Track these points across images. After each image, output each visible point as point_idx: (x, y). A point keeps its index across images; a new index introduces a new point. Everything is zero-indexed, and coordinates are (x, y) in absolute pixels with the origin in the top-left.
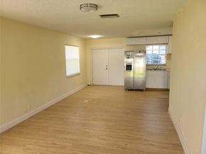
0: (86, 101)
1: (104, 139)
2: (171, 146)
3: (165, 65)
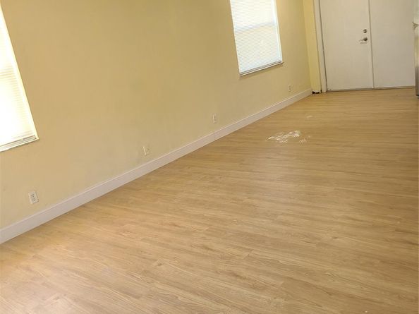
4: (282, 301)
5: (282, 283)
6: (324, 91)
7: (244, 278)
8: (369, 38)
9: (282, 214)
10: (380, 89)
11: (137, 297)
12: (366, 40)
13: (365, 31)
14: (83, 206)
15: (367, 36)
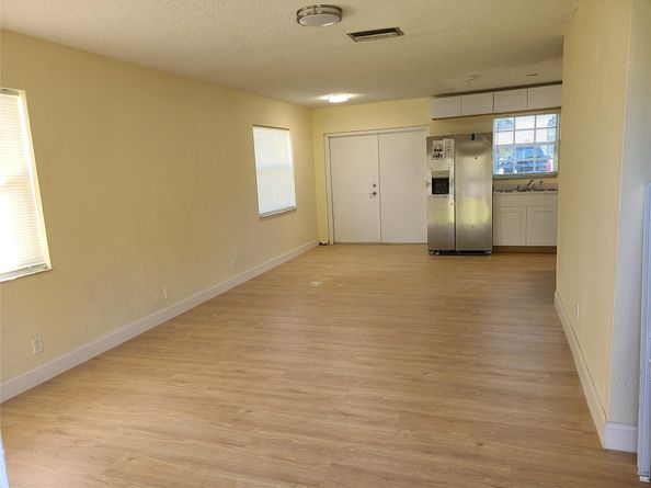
0: (316, 283)
1: (367, 364)
2: (547, 376)
3: (555, 175)
4: (408, 431)
5: (398, 416)
6: (332, 243)
7: (356, 416)
8: (378, 192)
9: (359, 356)
10: (388, 244)
11: (242, 446)
12: (375, 194)
13: (375, 186)
14: (96, 358)
15: (376, 189)
